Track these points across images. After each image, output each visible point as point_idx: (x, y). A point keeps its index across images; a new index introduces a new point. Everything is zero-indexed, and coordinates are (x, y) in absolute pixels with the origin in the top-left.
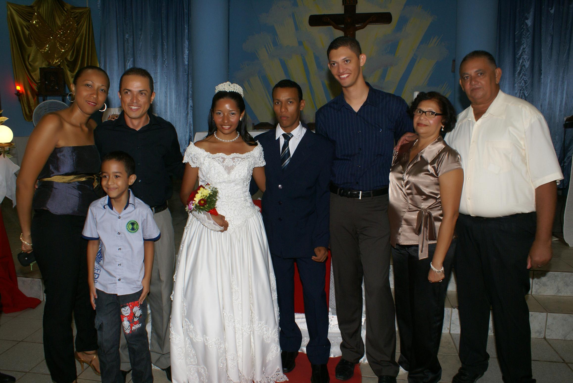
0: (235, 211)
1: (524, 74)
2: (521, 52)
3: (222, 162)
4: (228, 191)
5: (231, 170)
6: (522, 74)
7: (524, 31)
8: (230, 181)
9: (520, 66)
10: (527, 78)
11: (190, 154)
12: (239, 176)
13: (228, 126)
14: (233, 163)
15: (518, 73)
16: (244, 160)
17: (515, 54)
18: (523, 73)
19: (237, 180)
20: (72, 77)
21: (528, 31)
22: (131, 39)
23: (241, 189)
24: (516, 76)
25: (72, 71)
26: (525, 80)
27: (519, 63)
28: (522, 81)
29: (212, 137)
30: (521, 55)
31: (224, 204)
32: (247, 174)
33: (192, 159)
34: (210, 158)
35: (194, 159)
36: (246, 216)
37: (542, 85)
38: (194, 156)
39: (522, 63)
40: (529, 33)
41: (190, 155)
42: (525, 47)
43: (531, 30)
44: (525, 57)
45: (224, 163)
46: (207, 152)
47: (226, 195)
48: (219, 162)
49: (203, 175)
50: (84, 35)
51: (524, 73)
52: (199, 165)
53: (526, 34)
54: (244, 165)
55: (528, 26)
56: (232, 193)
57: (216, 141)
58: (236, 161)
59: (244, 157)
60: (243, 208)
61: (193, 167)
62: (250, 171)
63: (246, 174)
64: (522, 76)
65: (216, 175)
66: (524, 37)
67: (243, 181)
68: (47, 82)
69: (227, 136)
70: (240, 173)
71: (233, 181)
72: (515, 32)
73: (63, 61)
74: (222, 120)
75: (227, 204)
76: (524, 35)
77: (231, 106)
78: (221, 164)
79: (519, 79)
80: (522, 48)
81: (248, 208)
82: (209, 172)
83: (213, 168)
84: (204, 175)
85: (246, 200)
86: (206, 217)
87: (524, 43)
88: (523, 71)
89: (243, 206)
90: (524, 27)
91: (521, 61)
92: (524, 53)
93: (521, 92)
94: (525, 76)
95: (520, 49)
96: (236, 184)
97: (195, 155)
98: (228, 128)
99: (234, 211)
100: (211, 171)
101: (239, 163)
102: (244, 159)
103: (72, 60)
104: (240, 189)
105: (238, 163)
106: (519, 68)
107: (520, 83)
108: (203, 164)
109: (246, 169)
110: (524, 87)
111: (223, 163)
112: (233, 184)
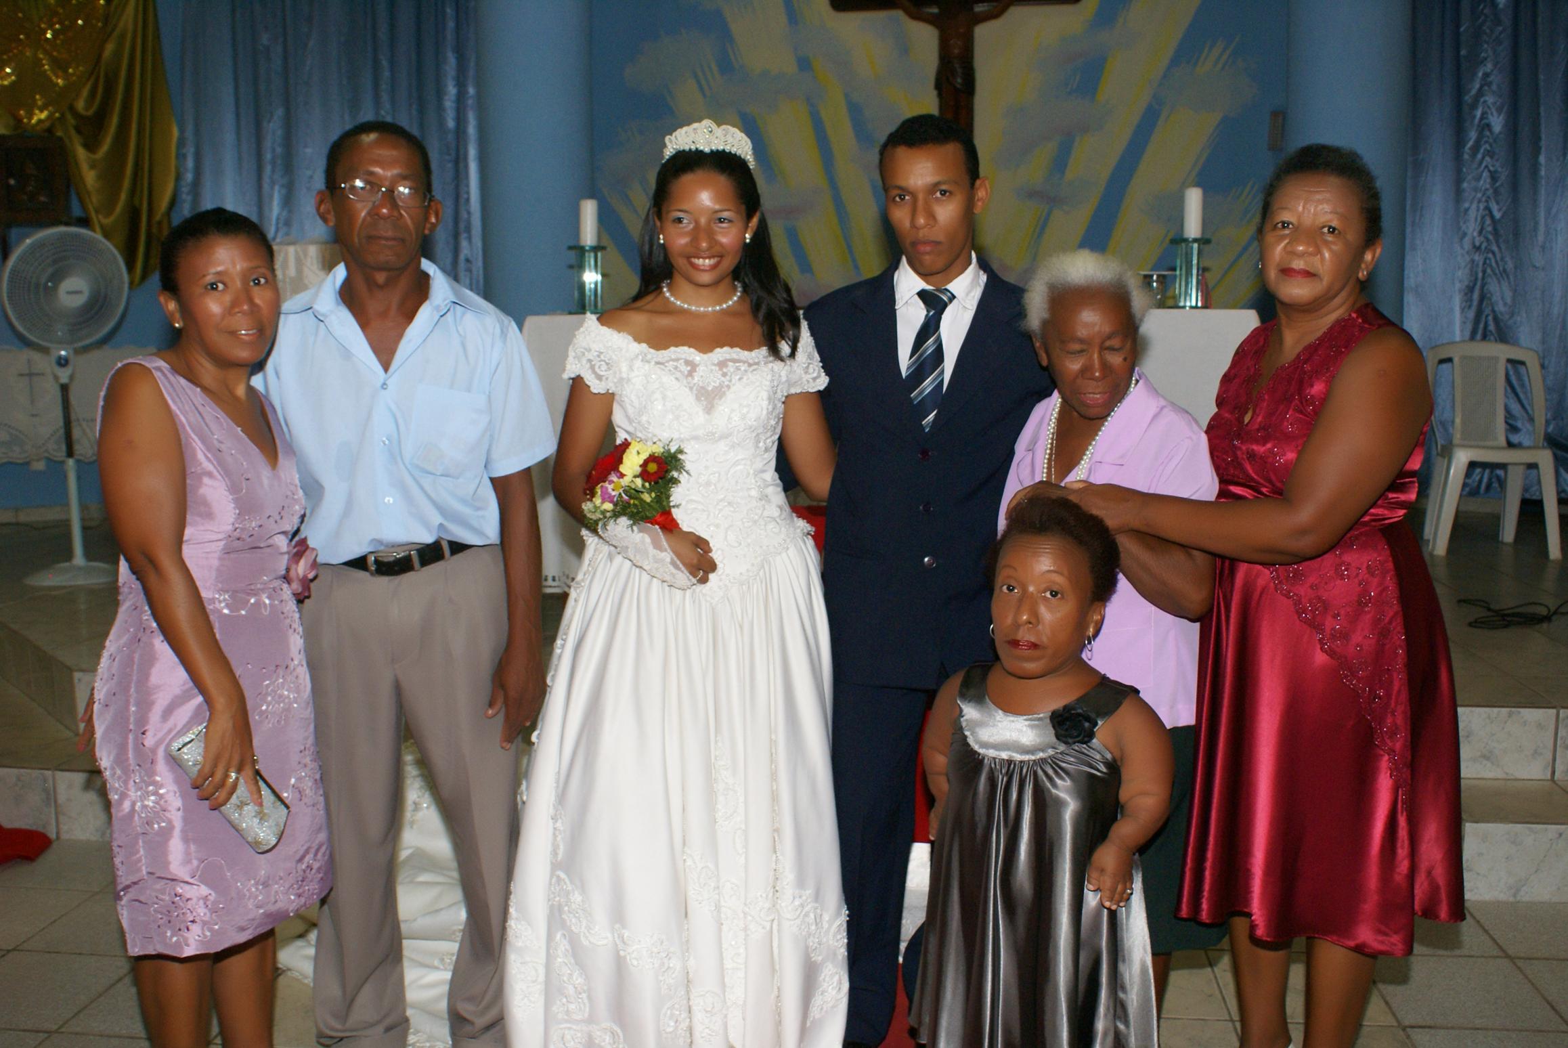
0: (729, 533)
1: (1488, 151)
2: (1477, 86)
3: (687, 376)
4: (706, 467)
5: (716, 401)
6: (1482, 151)
7: (1484, 22)
8: (713, 434)
9: (1475, 128)
10: (1498, 164)
11: (586, 349)
12: (743, 417)
13: (709, 258)
14: (723, 379)
15: (1470, 149)
16: (754, 370)
17: (1459, 91)
18: (1485, 149)
19: (736, 433)
20: (93, 167)
21: (1498, 22)
22: (279, 49)
23: (749, 462)
24: (1466, 157)
25: (91, 146)
26: (1491, 169)
27: (1474, 117)
28: (1483, 172)
29: (656, 297)
30: (1480, 93)
31: (696, 508)
32: (768, 413)
33: (592, 368)
34: (648, 362)
35: (599, 367)
36: (764, 548)
37: (1543, 182)
38: (599, 356)
39: (1482, 118)
40: (1500, 28)
41: (586, 353)
42: (1489, 71)
43: (1507, 21)
44: (1490, 99)
45: (693, 378)
46: (639, 343)
47: (700, 481)
48: (678, 375)
49: (627, 417)
50: (129, 36)
51: (1489, 148)
52: (617, 387)
53: (1492, 31)
54: (758, 384)
55: (1497, 5)
56: (720, 474)
57: (670, 311)
58: (732, 370)
59: (756, 361)
60: (755, 522)
61: (595, 391)
62: (776, 402)
63: (765, 412)
64: (1483, 158)
65: (671, 417)
66: (1487, 39)
67: (754, 435)
68: (12, 182)
69: (704, 292)
70: (745, 410)
71: (724, 437)
72: (1458, 26)
73: (63, 115)
74: (691, 241)
75: (704, 511)
76: (1486, 34)
77: (717, 198)
78: (685, 381)
79: (1475, 166)
80: (1480, 74)
81: (770, 522)
82: (645, 407)
83: (658, 395)
84: (632, 416)
85: (764, 497)
86: (648, 539)
87: (1486, 59)
88: (1486, 142)
89: (756, 517)
90: (1485, 11)
91: (1478, 113)
92: (1486, 88)
93: (1482, 206)
94: (1492, 157)
95: (1474, 74)
96: (733, 447)
97: (602, 353)
98: (710, 265)
99: (726, 532)
100: (652, 403)
101: (740, 379)
102: (755, 367)
103: (90, 113)
104: (743, 462)
105: (738, 377)
106: (1473, 135)
107: (1478, 178)
108: (629, 380)
109: (765, 395)
110: (1490, 192)
111: (690, 378)
112: (722, 446)
